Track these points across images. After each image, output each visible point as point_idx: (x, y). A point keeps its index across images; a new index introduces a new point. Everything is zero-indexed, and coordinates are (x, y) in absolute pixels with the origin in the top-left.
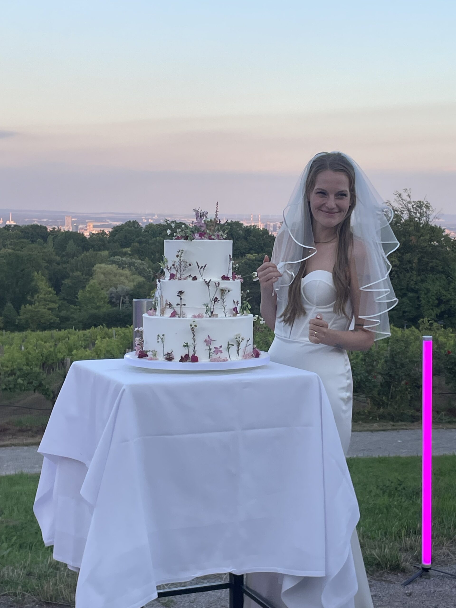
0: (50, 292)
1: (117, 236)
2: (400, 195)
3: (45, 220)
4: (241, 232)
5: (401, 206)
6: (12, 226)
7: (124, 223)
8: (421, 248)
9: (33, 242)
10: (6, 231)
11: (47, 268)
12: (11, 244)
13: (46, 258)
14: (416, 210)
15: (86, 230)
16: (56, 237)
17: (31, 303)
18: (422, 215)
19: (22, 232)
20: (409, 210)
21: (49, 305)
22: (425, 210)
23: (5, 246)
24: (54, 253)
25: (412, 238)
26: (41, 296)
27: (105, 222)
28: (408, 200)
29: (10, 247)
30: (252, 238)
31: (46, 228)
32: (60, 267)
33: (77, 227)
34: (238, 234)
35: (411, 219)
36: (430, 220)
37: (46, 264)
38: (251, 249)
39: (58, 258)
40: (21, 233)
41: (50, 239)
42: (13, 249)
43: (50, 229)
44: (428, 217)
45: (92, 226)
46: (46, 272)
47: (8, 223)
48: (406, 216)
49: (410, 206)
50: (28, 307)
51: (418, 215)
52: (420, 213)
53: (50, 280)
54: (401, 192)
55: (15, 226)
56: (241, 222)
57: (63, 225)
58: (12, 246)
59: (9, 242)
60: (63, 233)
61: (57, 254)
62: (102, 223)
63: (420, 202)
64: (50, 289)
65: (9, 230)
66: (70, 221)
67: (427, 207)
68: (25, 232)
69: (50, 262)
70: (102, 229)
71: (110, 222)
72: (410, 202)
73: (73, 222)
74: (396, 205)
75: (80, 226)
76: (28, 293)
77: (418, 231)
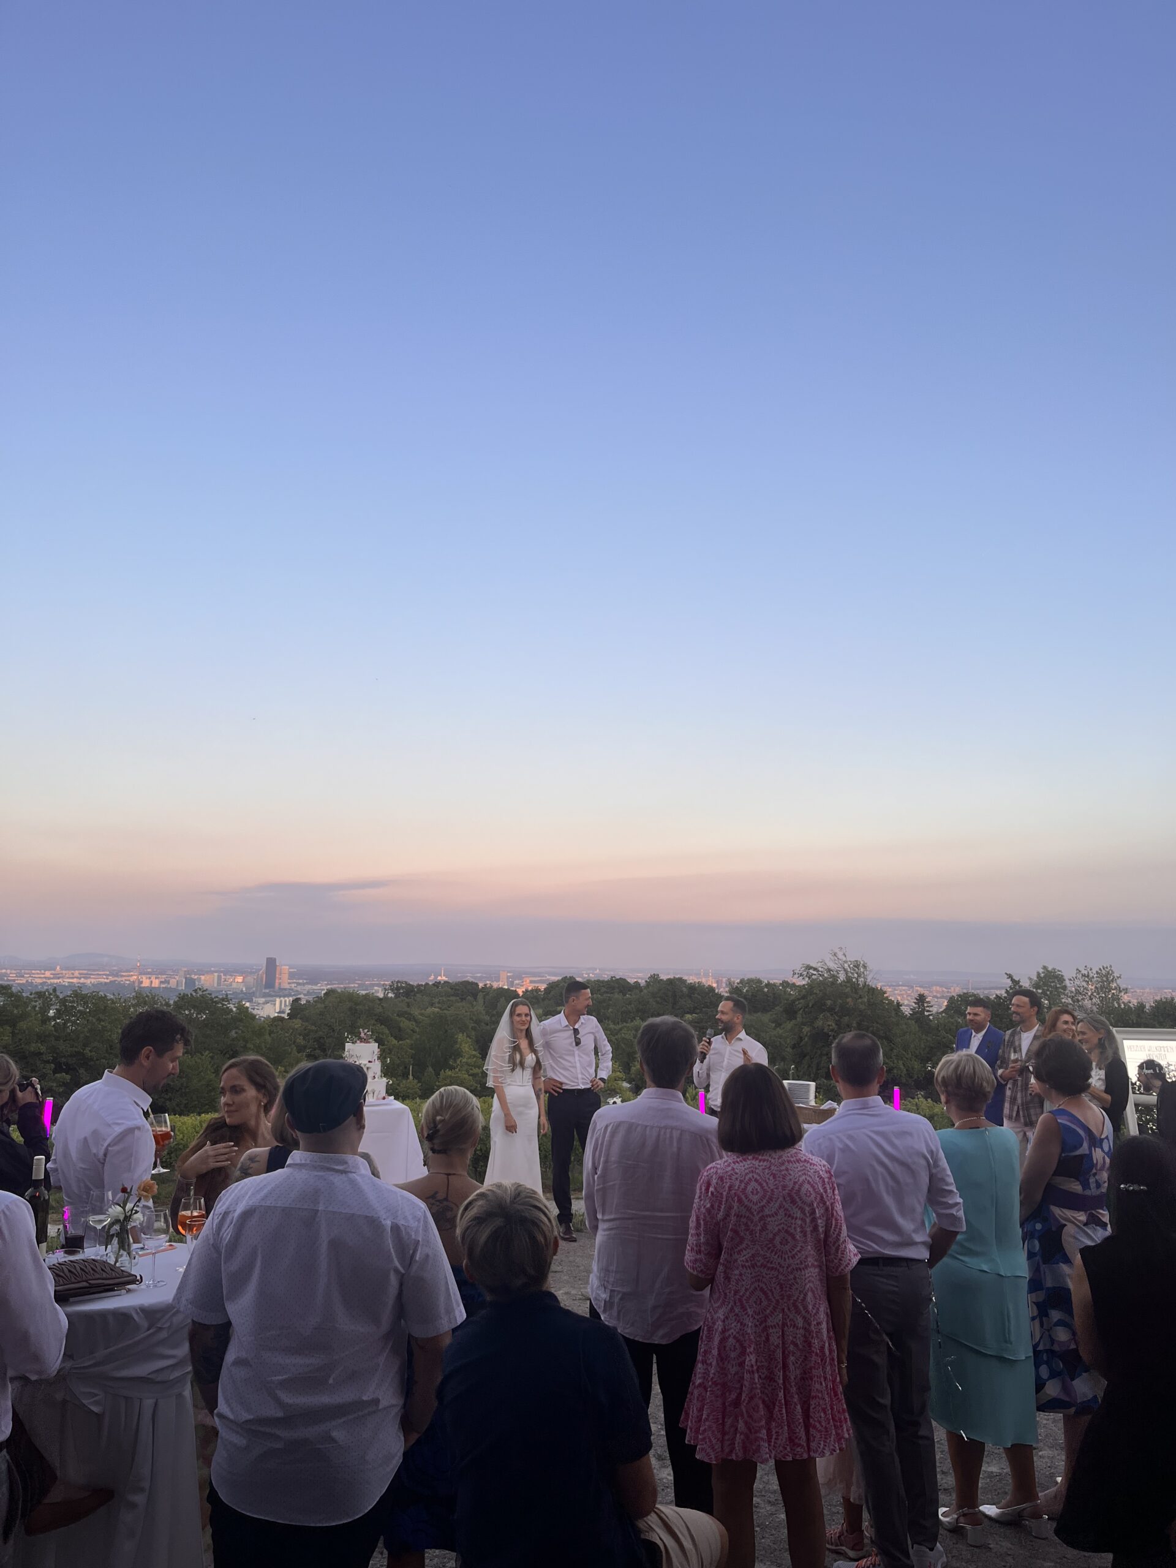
0: (474, 1056)
1: (552, 993)
2: (835, 955)
3: (479, 975)
4: (684, 989)
5: (836, 966)
6: (442, 982)
7: (560, 978)
8: (860, 1011)
9: (462, 999)
10: (436, 988)
11: (474, 1029)
12: (439, 1003)
13: (474, 1018)
14: (854, 970)
15: (522, 986)
16: (488, 994)
17: (452, 1068)
18: (859, 976)
19: (452, 989)
20: (845, 970)
21: (472, 1069)
22: (862, 970)
23: (432, 1005)
24: (484, 1012)
25: (849, 1000)
26: (463, 1060)
27: (543, 977)
28: (844, 959)
29: (437, 1005)
30: (696, 995)
31: (477, 985)
32: (488, 1027)
33: (512, 982)
34: (682, 991)
35: (849, 980)
36: (868, 980)
37: (473, 1025)
38: (695, 1008)
39: (487, 1018)
40: (450, 990)
41: (480, 996)
42: (440, 1008)
43: (481, 985)
44: (865, 978)
45: (528, 981)
46: (473, 1033)
47: (439, 978)
48: (842, 977)
49: (846, 966)
50: (449, 1073)
51: (856, 975)
52: (857, 973)
53: (477, 1042)
54: (837, 951)
55: (446, 982)
56: (685, 978)
57: (498, 979)
58: (440, 1005)
59: (437, 1000)
60: (495, 990)
61: (487, 1013)
62: (539, 978)
63: (856, 961)
64: (474, 1053)
65: (438, 987)
66: (506, 977)
67: (865, 967)
68: (456, 990)
69: (478, 1022)
70: (536, 985)
71: (548, 977)
72: (846, 962)
73: (508, 977)
74: (832, 965)
75: (517, 982)
76: (450, 1057)
77: (856, 993)
